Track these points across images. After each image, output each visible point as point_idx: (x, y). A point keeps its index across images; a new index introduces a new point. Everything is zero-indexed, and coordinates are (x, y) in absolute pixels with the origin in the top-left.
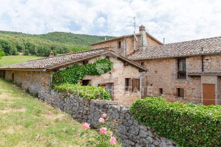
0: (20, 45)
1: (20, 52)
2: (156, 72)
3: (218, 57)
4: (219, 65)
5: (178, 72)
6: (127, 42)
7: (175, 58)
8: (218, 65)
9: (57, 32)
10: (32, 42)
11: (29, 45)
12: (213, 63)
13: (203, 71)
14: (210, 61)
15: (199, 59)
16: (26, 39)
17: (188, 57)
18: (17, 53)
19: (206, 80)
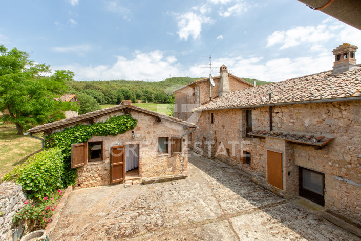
0: (139, 93)
1: (139, 99)
2: (224, 126)
3: (292, 109)
4: (293, 122)
5: (247, 129)
6: (202, 88)
7: (241, 109)
8: (291, 122)
9: (174, 78)
10: (150, 90)
11: (147, 92)
12: (284, 118)
13: (271, 129)
14: (280, 115)
15: (267, 111)
16: (145, 87)
17: (254, 108)
18: (136, 100)
19: (272, 145)
